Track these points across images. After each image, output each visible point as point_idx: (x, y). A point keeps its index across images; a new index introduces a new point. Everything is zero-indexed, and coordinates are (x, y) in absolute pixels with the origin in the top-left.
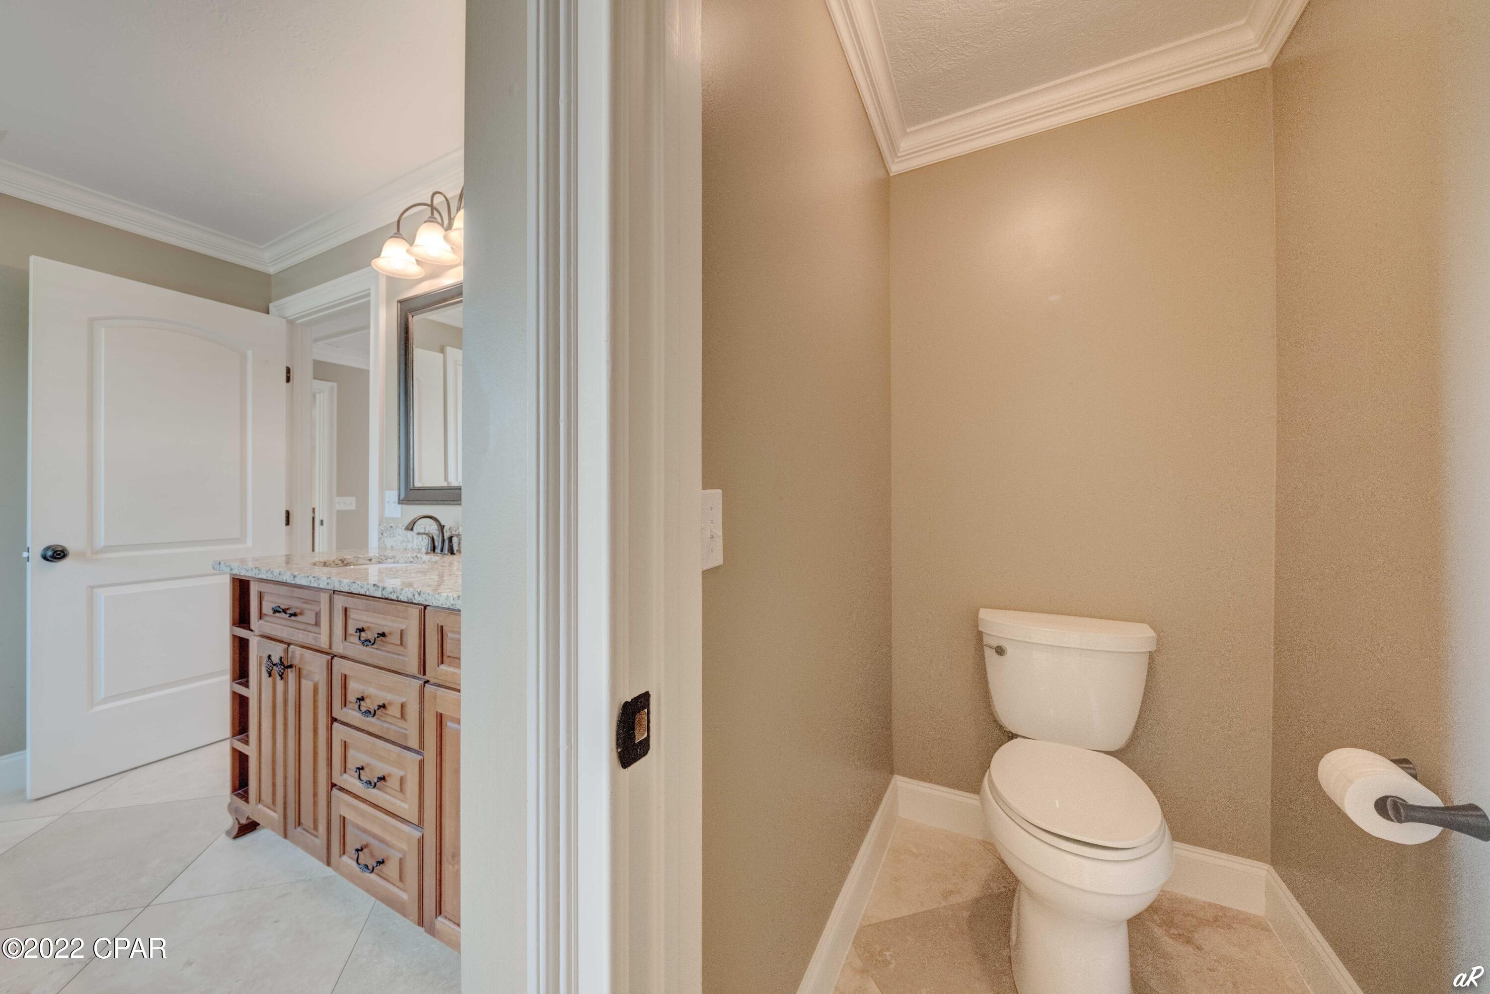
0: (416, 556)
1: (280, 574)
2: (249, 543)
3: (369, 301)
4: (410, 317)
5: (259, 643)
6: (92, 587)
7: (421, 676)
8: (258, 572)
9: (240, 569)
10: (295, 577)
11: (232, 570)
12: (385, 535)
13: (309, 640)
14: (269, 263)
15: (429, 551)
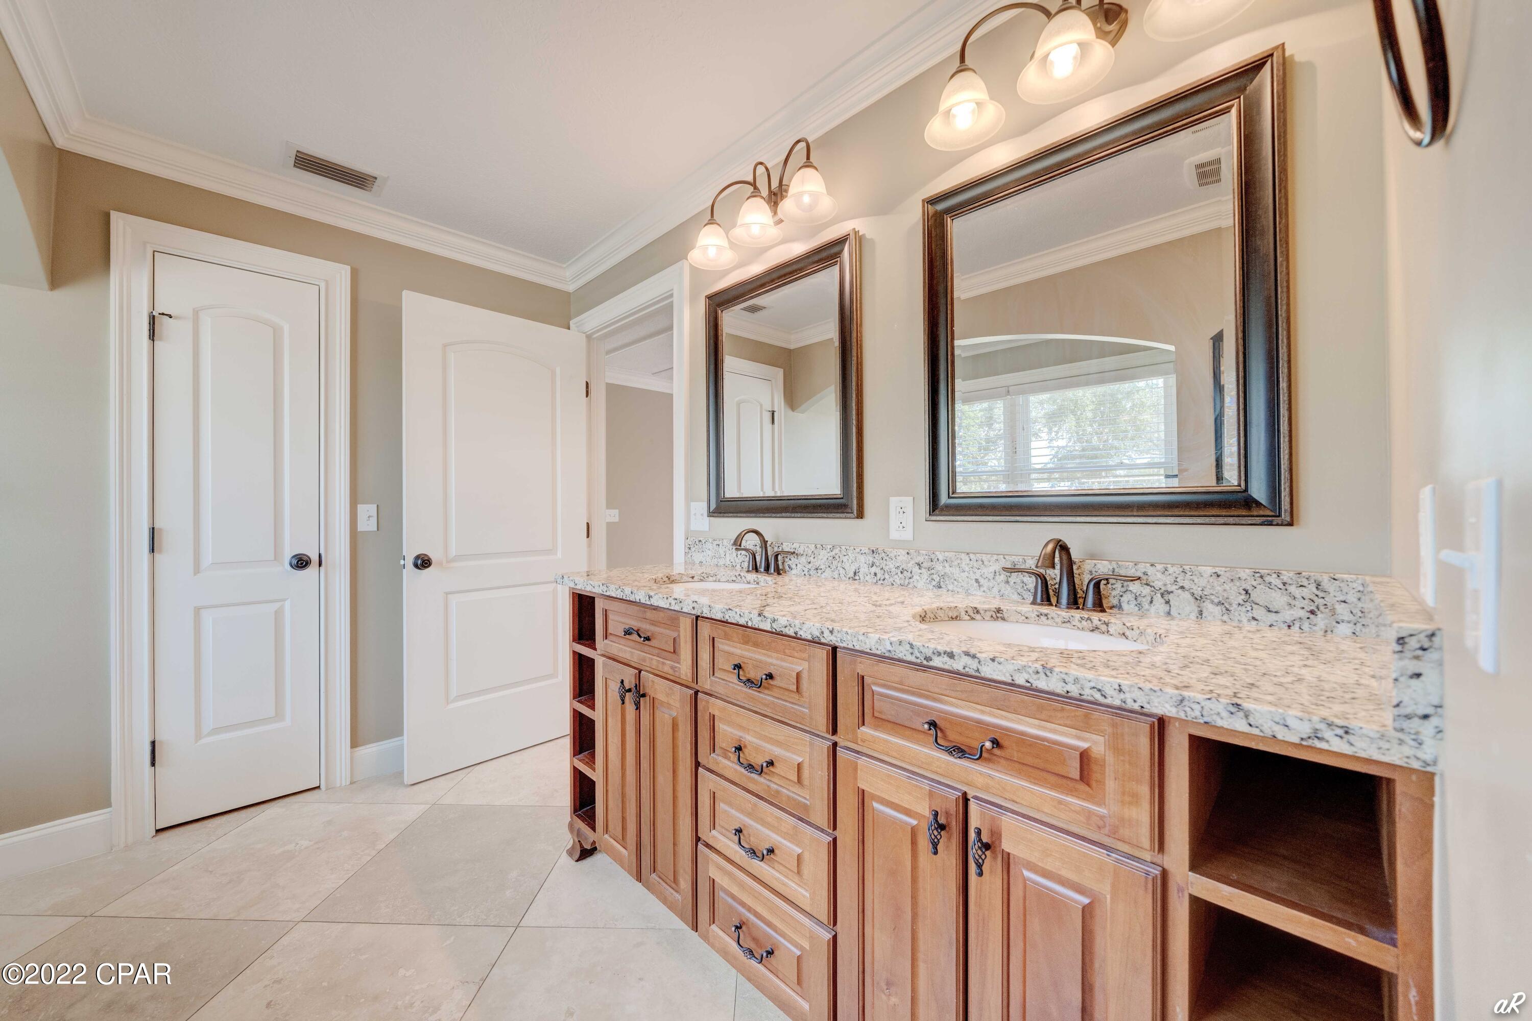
0: (739, 575)
1: (632, 593)
2: (559, 555)
3: (672, 302)
4: (720, 312)
5: (604, 665)
6: (447, 594)
7: (829, 736)
8: (605, 589)
9: (585, 584)
10: (650, 597)
11: (576, 584)
12: (693, 549)
13: (667, 667)
14: (570, 281)
15: (751, 569)
